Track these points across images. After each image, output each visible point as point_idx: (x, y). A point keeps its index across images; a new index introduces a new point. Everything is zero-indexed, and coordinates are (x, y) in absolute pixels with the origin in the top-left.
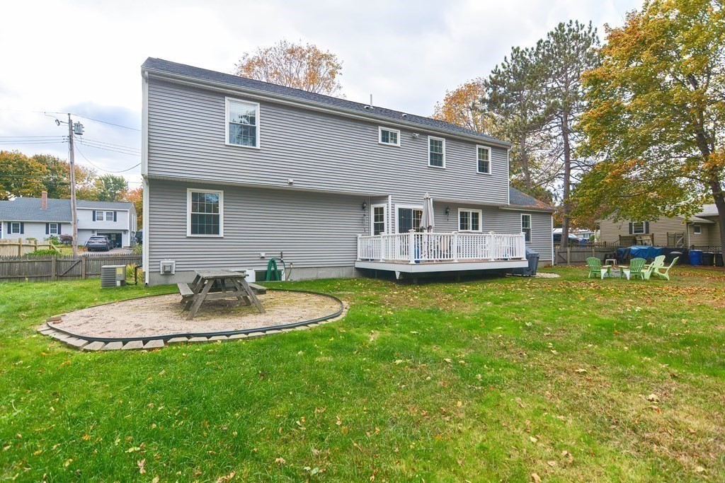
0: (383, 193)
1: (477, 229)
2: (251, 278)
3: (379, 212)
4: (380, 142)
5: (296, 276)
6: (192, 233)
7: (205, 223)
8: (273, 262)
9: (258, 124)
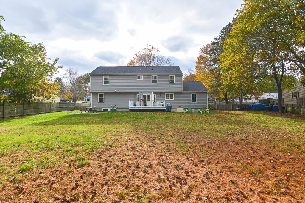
0: (138, 91)
1: (173, 98)
2: (109, 110)
3: (138, 95)
4: (137, 79)
5: (118, 110)
6: (99, 101)
7: (101, 100)
8: (113, 107)
9: (109, 80)
